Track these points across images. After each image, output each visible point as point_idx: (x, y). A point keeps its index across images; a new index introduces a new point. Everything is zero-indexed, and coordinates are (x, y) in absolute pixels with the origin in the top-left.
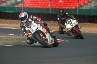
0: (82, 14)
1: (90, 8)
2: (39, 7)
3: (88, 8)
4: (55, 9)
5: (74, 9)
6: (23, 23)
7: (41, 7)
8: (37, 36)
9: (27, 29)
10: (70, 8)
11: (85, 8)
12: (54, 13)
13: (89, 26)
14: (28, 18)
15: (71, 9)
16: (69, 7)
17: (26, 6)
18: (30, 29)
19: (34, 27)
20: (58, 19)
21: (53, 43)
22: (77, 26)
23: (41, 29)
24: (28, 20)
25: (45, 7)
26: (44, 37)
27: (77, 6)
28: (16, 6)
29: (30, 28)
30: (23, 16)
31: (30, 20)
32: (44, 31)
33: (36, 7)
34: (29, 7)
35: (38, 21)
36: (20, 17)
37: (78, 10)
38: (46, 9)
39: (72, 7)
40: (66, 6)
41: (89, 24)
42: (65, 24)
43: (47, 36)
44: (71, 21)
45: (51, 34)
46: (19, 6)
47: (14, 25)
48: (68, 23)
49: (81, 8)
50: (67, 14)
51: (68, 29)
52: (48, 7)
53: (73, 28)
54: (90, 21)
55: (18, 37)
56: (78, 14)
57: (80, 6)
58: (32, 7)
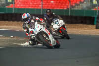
0: (74, 15)
1: (82, 8)
2: (30, 8)
3: (80, 9)
5: (66, 10)
6: (25, 24)
7: (32, 8)
8: (40, 37)
9: (30, 30)
10: (61, 9)
11: (77, 9)
13: (81, 27)
14: (31, 19)
15: (63, 10)
16: (61, 7)
17: (17, 7)
18: (33, 30)
19: (38, 28)
20: (45, 19)
21: (55, 44)
22: (63, 26)
23: (44, 30)
24: (30, 21)
25: (36, 8)
26: (47, 38)
27: (69, 6)
28: (6, 7)
29: (34, 28)
30: (26, 17)
31: (32, 21)
32: (47, 32)
33: (26, 7)
34: (20, 7)
35: (41, 22)
36: (23, 18)
38: (37, 10)
39: (64, 8)
40: (58, 7)
42: (52, 24)
43: (50, 37)
44: (58, 21)
45: (53, 35)
46: (10, 7)
47: (5, 26)
48: (55, 23)
49: (72, 9)
50: (54, 14)
51: (54, 29)
52: (39, 8)
53: (59, 28)
54: (82, 23)
55: (9, 38)
56: (70, 15)
57: (72, 7)
58: (23, 8)
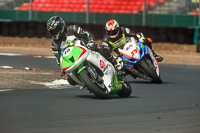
0: (153, 24)
3: (165, 13)
4: (98, 14)
5: (136, 15)
11: (158, 12)
12: (95, 23)
15: (130, 16)
16: (126, 9)
25: (76, 10)
28: (16, 8)
37: (144, 15)
39: (132, 10)
41: (167, 45)
47: (13, 47)
49: (150, 12)
52: (82, 10)
54: (169, 40)
55: (21, 72)
56: (144, 24)
